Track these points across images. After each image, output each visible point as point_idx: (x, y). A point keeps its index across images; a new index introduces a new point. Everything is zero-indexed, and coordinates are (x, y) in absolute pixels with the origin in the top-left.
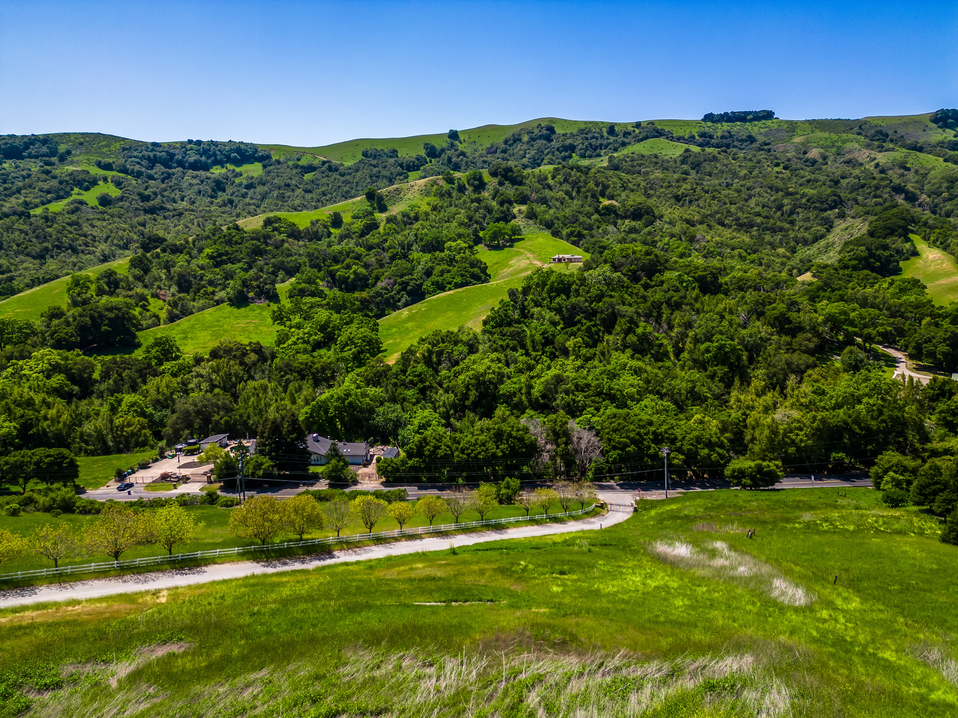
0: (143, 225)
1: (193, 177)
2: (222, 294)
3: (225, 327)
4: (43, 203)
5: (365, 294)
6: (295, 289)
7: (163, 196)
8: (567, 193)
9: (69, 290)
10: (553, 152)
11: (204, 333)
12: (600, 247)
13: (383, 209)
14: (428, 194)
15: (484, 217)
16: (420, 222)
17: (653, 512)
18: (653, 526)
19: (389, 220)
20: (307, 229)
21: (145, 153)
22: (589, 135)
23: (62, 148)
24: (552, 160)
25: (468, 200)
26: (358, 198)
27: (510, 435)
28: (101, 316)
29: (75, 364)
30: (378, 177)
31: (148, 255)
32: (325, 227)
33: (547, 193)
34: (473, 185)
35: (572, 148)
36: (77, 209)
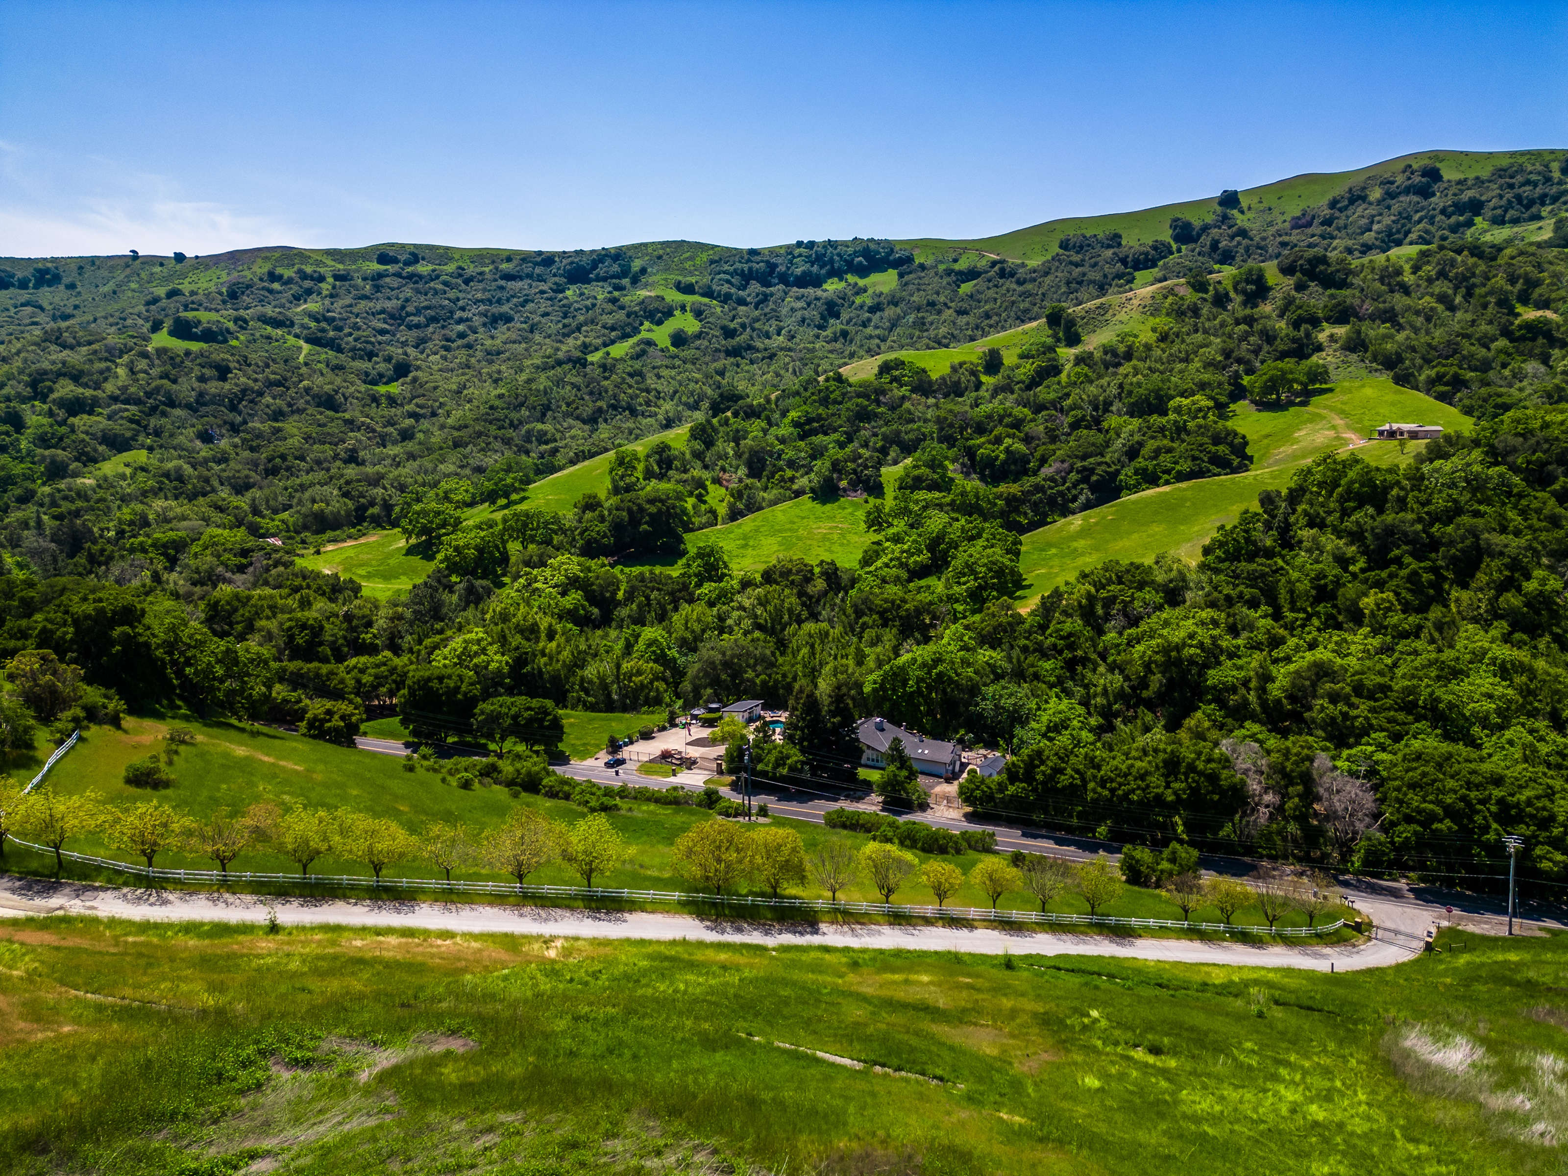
0: (721, 373)
1: (798, 298)
2: (802, 482)
3: (801, 532)
4: (605, 345)
5: (1014, 489)
6: (907, 475)
7: (753, 329)
8: (1442, 299)
9: (612, 470)
10: (1433, 217)
11: (771, 540)
12: (1497, 406)
13: (1073, 340)
14: (1155, 311)
15: (1256, 352)
16: (1134, 362)
17: (1463, 959)
18: (1448, 987)
19: (1079, 360)
20: (943, 378)
21: (738, 266)
22: (1520, 178)
23: (636, 265)
24: (1427, 232)
25: (1230, 321)
26: (1034, 324)
27: (1192, 768)
28: (641, 509)
29: (597, 578)
30: (1080, 283)
31: (715, 421)
32: (973, 373)
33: (1399, 301)
34: (1244, 292)
35: (1476, 207)
36: (643, 353)
